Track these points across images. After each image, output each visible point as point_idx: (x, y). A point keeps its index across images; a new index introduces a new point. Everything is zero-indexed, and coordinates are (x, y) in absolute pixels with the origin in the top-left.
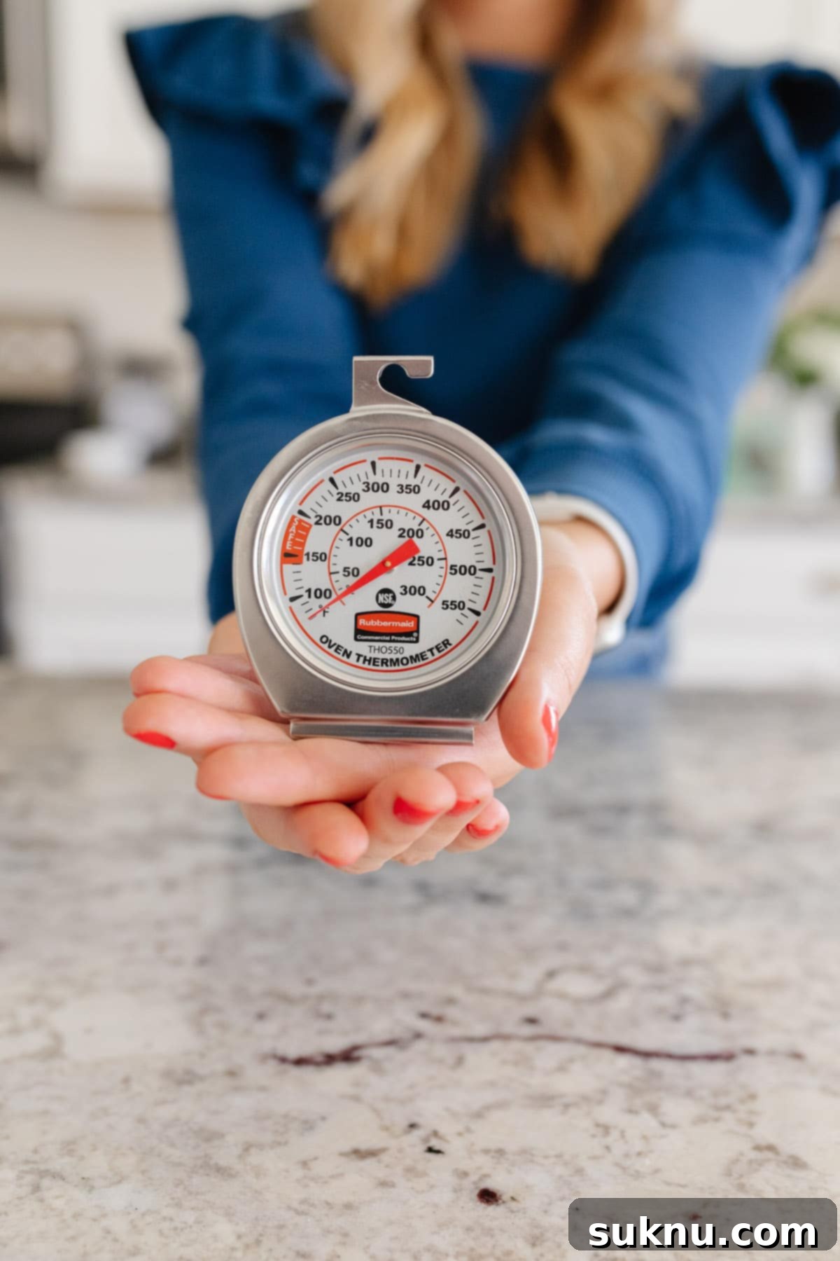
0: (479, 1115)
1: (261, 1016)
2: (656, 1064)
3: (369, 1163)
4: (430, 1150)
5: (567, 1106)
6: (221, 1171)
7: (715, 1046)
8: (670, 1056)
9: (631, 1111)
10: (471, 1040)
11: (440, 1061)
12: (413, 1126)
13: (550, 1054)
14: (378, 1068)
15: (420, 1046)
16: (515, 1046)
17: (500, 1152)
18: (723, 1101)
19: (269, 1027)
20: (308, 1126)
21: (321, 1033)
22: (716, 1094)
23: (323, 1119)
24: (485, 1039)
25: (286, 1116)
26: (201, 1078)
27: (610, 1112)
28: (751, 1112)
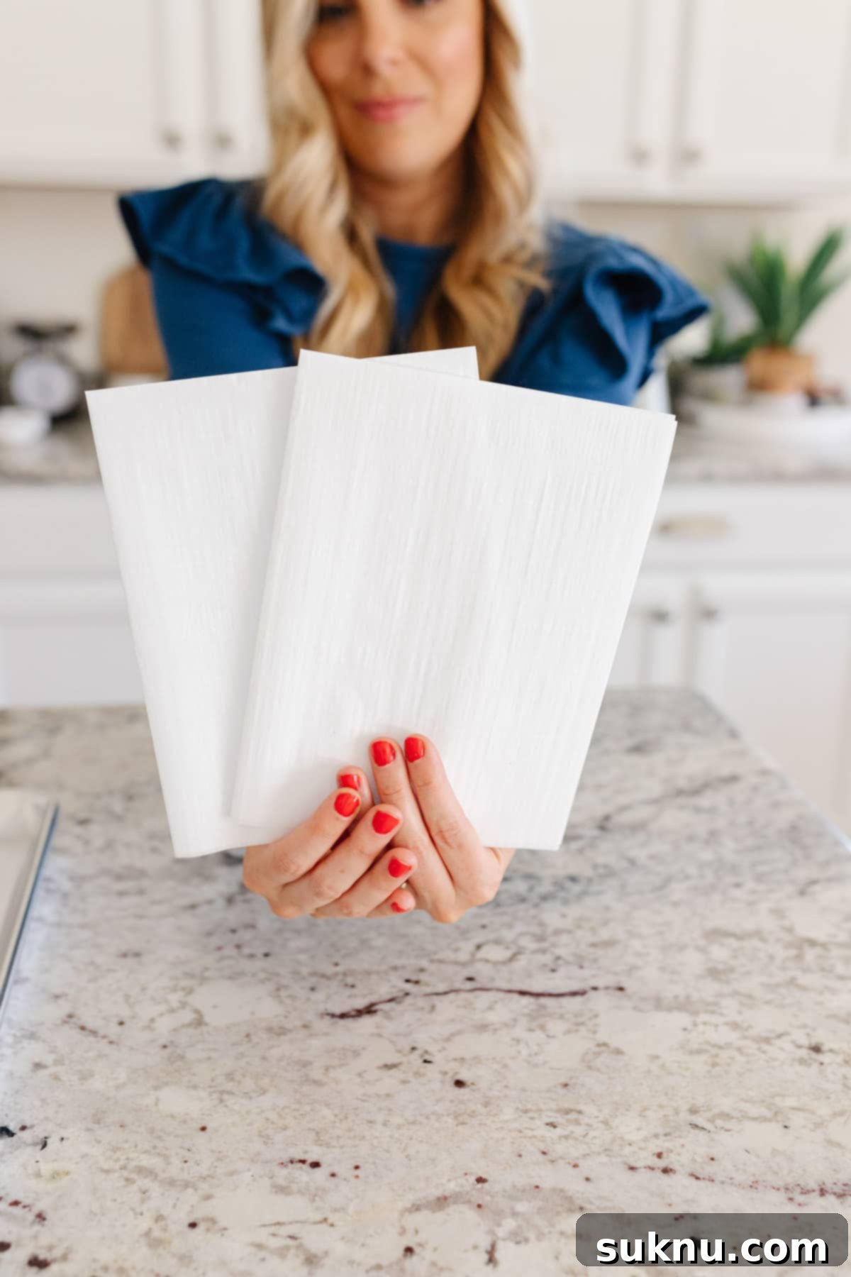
0: (448, 1039)
1: (313, 989)
2: (543, 1000)
3: (393, 1072)
4: (426, 1061)
5: (495, 1030)
6: (316, 1082)
7: (575, 986)
8: (550, 995)
9: (531, 1030)
10: (437, 994)
11: (422, 1009)
12: (413, 1049)
13: (483, 999)
14: (388, 1016)
15: (409, 1000)
16: (463, 995)
17: (463, 1060)
18: (580, 1020)
19: (319, 996)
20: (356, 1054)
21: (350, 997)
22: (576, 1016)
23: (364, 1049)
24: (445, 993)
25: (343, 1049)
26: (290, 1031)
27: (519, 1031)
28: (596, 1025)
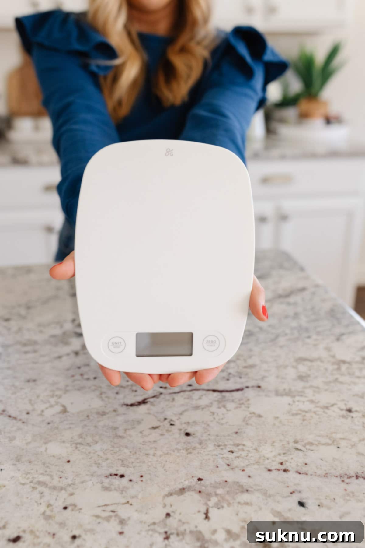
0: (181, 414)
1: (117, 393)
2: (224, 394)
3: (157, 430)
4: (171, 425)
5: (203, 409)
6: (120, 437)
7: (238, 386)
8: (227, 391)
9: (219, 408)
10: (175, 393)
11: (169, 400)
12: (165, 419)
13: (197, 394)
14: (152, 404)
15: (162, 396)
16: (187, 393)
17: (188, 423)
18: (241, 402)
19: (121, 396)
20: (139, 422)
21: (135, 396)
22: (240, 400)
23: (142, 420)
24: (179, 392)
25: (133, 421)
26: (108, 413)
27: (214, 409)
28: (249, 404)
